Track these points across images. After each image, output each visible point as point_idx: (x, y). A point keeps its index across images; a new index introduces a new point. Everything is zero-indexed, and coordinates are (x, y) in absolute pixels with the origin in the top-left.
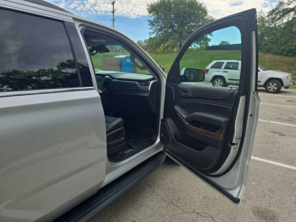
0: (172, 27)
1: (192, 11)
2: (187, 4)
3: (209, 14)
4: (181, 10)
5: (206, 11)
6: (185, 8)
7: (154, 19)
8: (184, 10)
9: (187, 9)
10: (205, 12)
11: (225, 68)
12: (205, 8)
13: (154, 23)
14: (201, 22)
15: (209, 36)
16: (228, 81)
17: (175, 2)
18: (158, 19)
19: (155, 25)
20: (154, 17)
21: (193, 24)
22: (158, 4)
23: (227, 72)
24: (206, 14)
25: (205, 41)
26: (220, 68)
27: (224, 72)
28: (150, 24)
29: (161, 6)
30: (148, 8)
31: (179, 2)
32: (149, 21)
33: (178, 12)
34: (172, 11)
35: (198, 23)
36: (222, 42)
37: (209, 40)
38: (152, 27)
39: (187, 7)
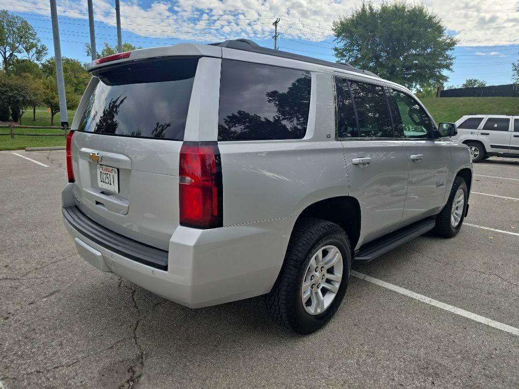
0: (377, 57)
1: (416, 29)
2: (406, 17)
3: (446, 33)
4: (395, 30)
5: (440, 27)
6: (402, 24)
7: (345, 45)
8: (400, 28)
9: (406, 26)
10: (439, 30)
11: (484, 128)
12: (439, 23)
13: (344, 52)
14: (431, 48)
15: (445, 72)
16: (489, 149)
17: (385, 15)
18: (352, 45)
19: (345, 56)
20: (344, 42)
21: (414, 52)
22: (352, 21)
23: (488, 134)
24: (441, 33)
25: (438, 81)
26: (476, 127)
27: (482, 134)
28: (336, 55)
29: (357, 23)
30: (334, 28)
31: (390, 15)
32: (336, 49)
33: (389, 33)
34: (379, 30)
35: (425, 49)
36: (470, 82)
37: (445, 79)
38: (340, 59)
39: (406, 23)
